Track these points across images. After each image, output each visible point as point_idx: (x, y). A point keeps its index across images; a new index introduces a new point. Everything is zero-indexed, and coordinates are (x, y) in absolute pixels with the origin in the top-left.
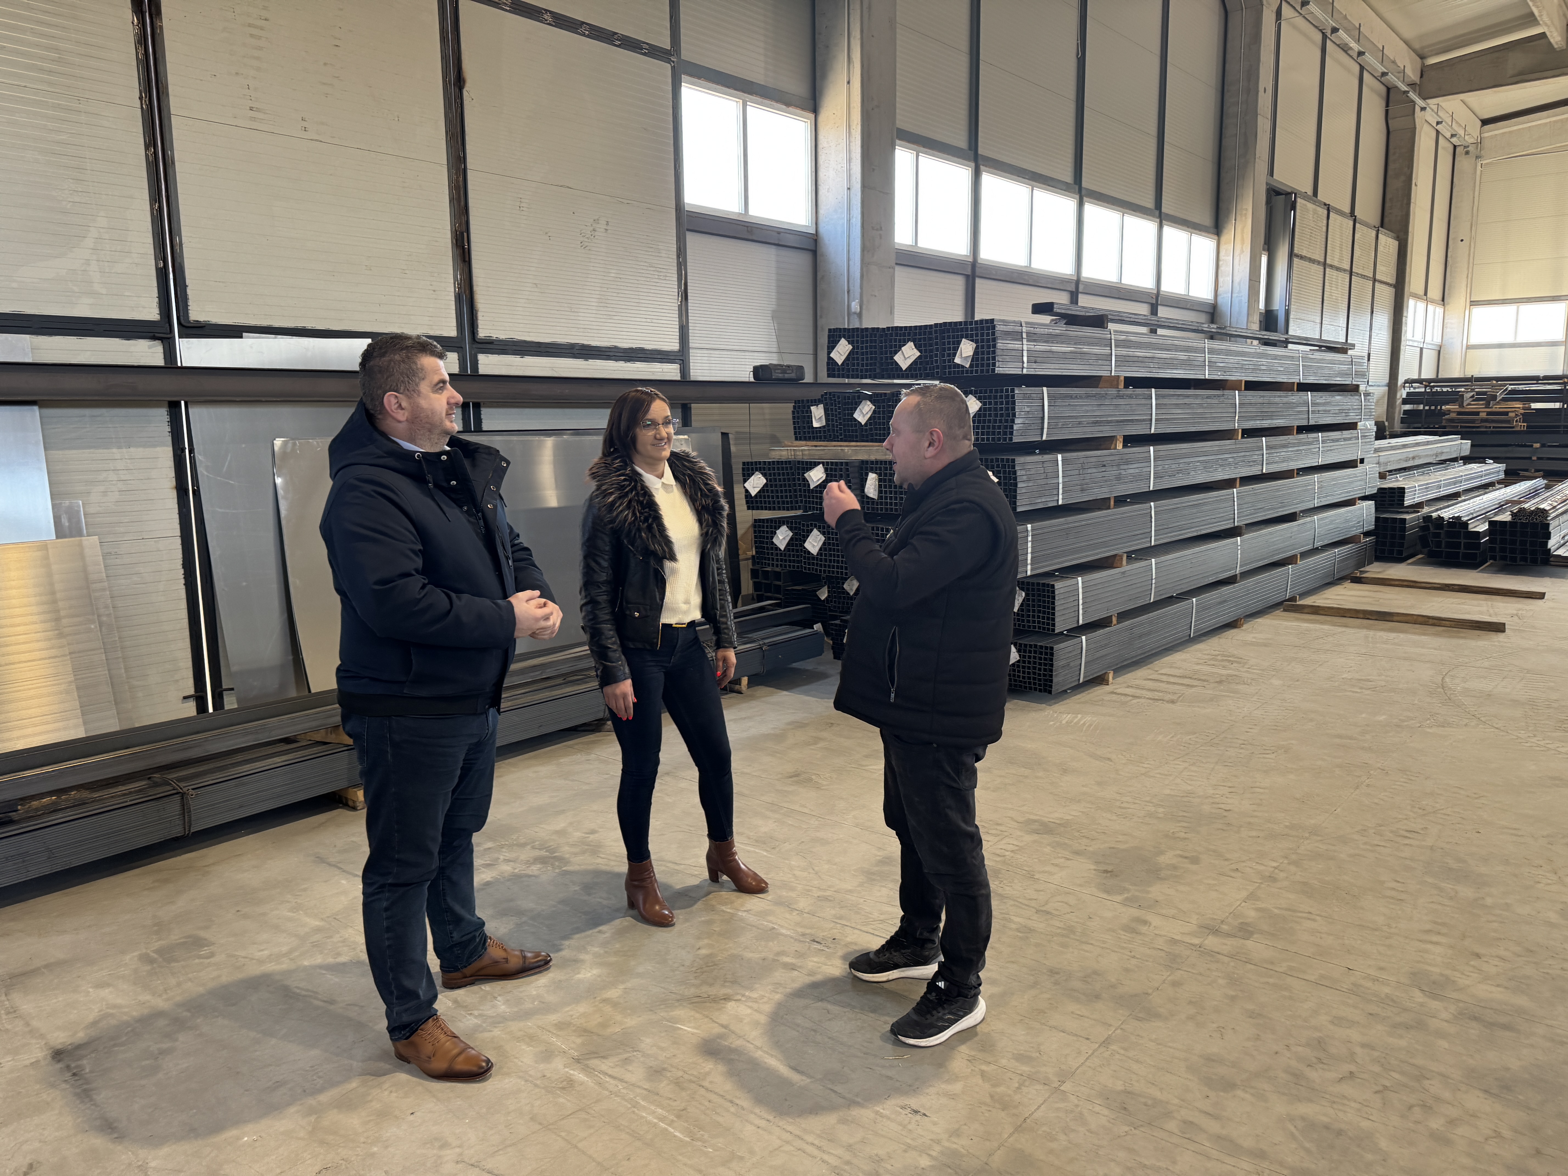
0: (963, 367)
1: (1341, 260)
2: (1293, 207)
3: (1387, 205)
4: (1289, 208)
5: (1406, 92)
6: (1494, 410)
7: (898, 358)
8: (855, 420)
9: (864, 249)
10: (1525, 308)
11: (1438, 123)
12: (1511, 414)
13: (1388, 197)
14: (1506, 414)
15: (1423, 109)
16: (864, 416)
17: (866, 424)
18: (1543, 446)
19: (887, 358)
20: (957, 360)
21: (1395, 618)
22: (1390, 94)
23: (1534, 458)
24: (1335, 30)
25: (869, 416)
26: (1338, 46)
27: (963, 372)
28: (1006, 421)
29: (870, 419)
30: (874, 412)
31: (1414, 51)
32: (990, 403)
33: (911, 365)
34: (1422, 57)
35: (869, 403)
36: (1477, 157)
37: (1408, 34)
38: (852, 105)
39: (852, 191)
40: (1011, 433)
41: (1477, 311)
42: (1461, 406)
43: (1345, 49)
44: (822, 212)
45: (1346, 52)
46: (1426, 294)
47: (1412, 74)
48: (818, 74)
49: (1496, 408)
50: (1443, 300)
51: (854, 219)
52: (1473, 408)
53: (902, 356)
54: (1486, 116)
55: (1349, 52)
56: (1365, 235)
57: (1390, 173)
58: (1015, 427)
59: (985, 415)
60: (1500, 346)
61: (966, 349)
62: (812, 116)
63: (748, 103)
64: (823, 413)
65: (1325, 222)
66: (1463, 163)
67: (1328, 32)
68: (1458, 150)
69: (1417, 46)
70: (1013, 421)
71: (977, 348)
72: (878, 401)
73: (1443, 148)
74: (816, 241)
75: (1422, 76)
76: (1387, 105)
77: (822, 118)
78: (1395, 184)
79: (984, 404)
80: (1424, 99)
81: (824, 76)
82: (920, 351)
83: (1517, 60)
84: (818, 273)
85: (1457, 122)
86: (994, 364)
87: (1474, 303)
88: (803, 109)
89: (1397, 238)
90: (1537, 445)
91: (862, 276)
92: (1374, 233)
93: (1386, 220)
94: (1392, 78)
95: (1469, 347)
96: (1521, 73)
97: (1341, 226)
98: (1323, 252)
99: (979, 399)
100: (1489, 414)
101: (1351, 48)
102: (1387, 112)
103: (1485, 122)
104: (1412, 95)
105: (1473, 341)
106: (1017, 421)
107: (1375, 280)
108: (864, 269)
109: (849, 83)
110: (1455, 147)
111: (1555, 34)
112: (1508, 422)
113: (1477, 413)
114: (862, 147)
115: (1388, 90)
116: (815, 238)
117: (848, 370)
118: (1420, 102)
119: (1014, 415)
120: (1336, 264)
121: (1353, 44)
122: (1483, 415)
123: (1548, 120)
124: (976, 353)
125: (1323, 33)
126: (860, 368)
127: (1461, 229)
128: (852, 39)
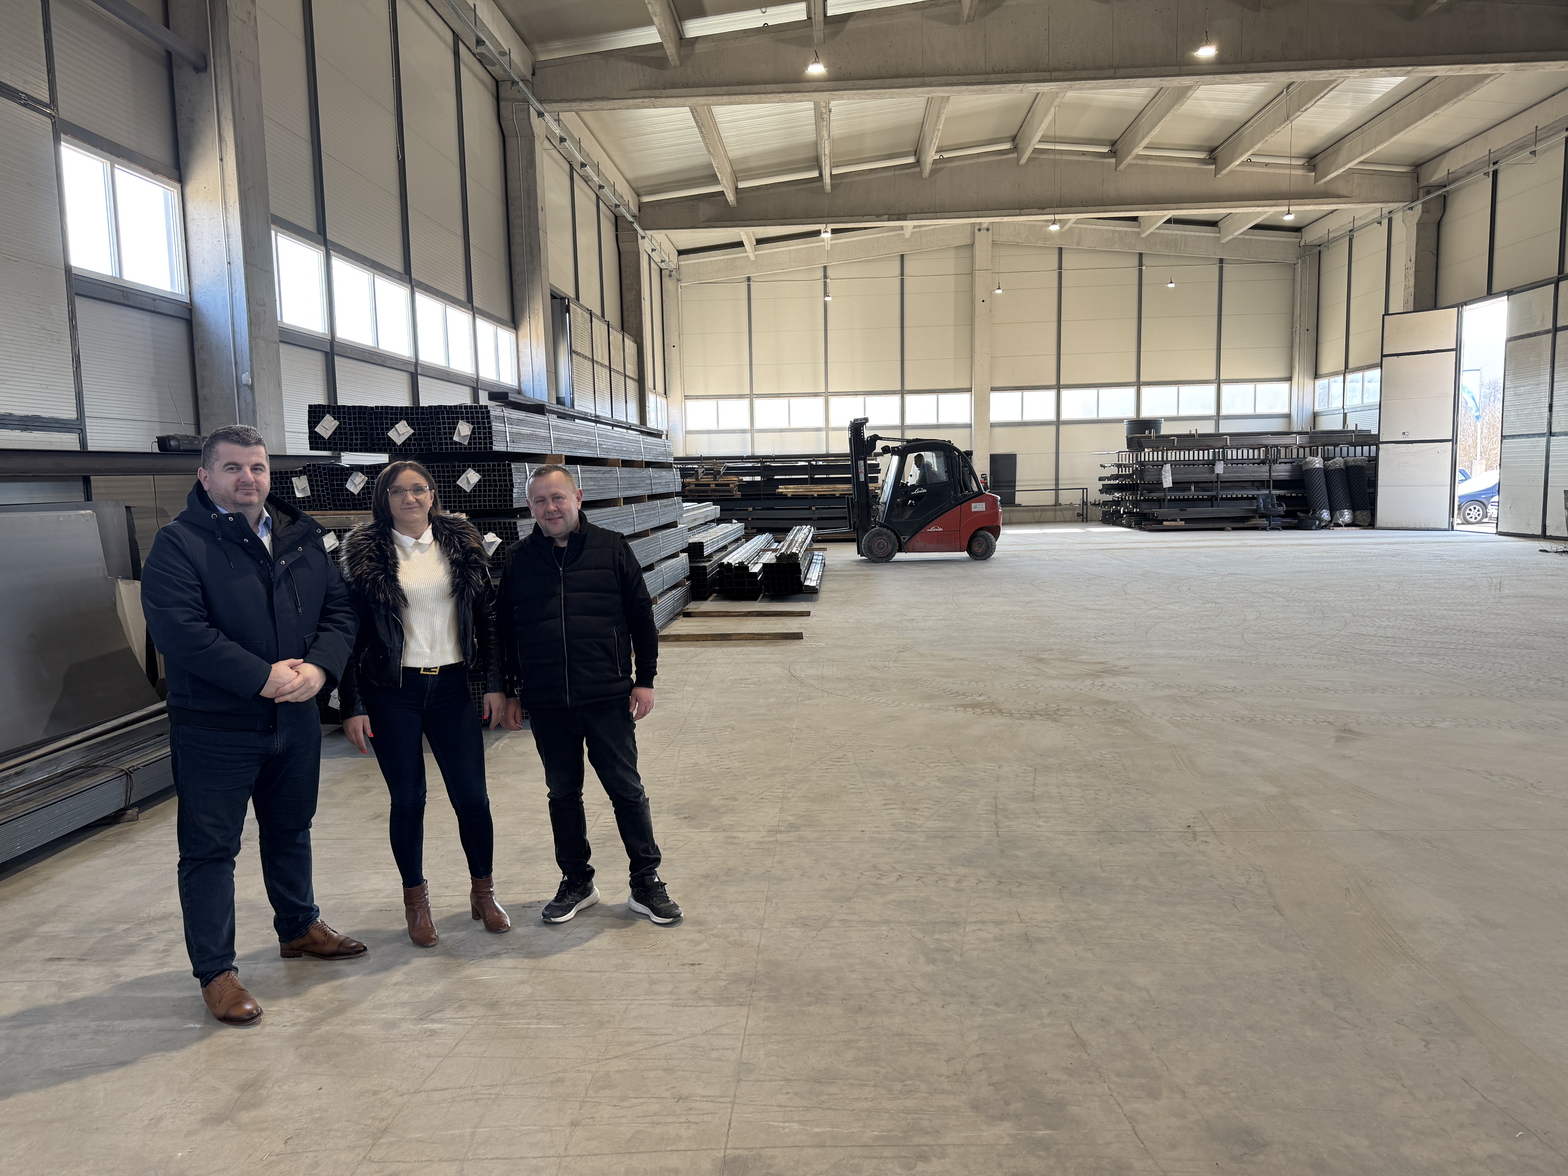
0: (460, 444)
1: (603, 358)
2: (568, 310)
3: (625, 313)
4: (565, 310)
5: (632, 223)
6: (719, 482)
7: (392, 434)
8: (347, 490)
9: (250, 324)
10: (722, 402)
11: (653, 250)
12: (732, 486)
13: (625, 307)
14: (728, 485)
15: (643, 238)
16: (356, 486)
17: (359, 494)
18: (754, 509)
19: (378, 434)
20: (456, 438)
21: (733, 637)
22: (617, 220)
23: (750, 519)
24: (583, 165)
25: (361, 486)
26: (581, 176)
27: (461, 448)
28: (506, 490)
29: (363, 489)
30: (367, 483)
31: (633, 189)
32: (489, 476)
33: (406, 440)
34: (638, 195)
35: (360, 474)
36: (678, 280)
37: (630, 176)
38: (226, 183)
39: (233, 266)
40: (511, 501)
41: (690, 403)
42: (697, 479)
43: (586, 180)
44: (196, 282)
45: (586, 182)
46: (654, 388)
47: (634, 209)
48: (182, 145)
49: (721, 480)
50: (665, 394)
51: (238, 294)
52: (705, 480)
53: (395, 433)
54: (681, 248)
55: (589, 183)
56: (616, 336)
57: (624, 287)
58: (514, 495)
59: (485, 486)
60: (709, 432)
61: (464, 430)
62: (178, 186)
63: (116, 166)
64: (307, 484)
65: (590, 324)
66: (669, 284)
67: (577, 167)
68: (663, 272)
69: (634, 186)
70: (512, 491)
71: (474, 428)
72: (371, 473)
73: (654, 270)
74: (190, 310)
75: (639, 211)
76: (617, 231)
77: (190, 189)
78: (629, 297)
79: (484, 476)
80: (644, 229)
81: (190, 148)
82: (414, 429)
83: (705, 210)
84: (195, 343)
85: (664, 251)
86: (491, 443)
87: (687, 397)
88: (169, 178)
89: (636, 341)
90: (751, 509)
91: (251, 349)
92: (621, 336)
93: (625, 326)
94: (623, 210)
95: (688, 432)
96: (709, 220)
97: (599, 327)
98: (591, 350)
99: (478, 471)
100: (717, 485)
101: (592, 180)
102: (617, 235)
103: (681, 253)
104: (636, 226)
105: (690, 427)
106: (515, 490)
107: (625, 376)
108: (253, 343)
109: (221, 160)
110: (661, 269)
111: (731, 195)
112: (730, 491)
113: (709, 485)
114: (242, 224)
115: (616, 217)
116: (190, 307)
117: (336, 444)
118: (640, 231)
119: (512, 485)
120: (600, 360)
121: (596, 179)
122: (713, 486)
123: (722, 258)
124: (473, 433)
125: (570, 164)
126: (349, 442)
127: (672, 338)
128: (222, 119)
